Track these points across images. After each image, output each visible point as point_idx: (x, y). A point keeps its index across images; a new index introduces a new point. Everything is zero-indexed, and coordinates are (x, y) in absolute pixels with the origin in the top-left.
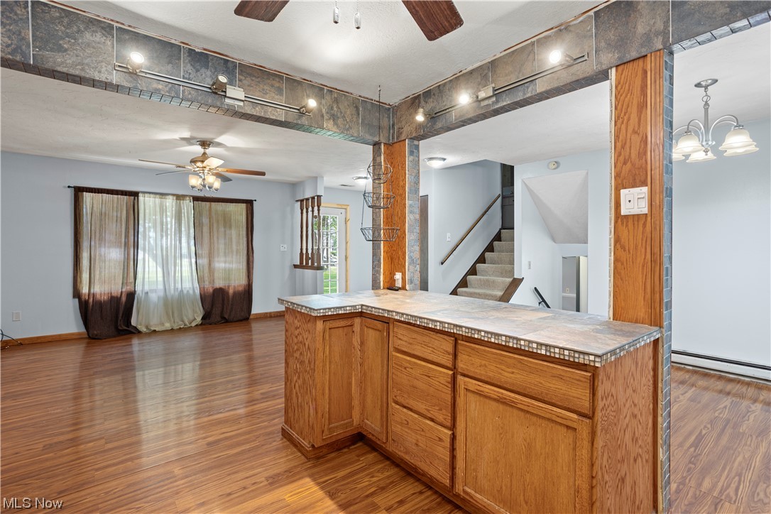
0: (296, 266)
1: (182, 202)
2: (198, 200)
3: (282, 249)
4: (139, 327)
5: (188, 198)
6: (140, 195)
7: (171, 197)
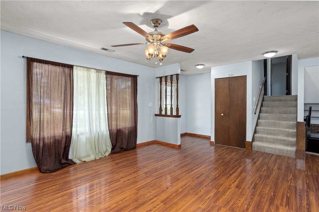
0: (156, 115)
1: (100, 74)
2: (108, 74)
3: (150, 105)
4: (74, 160)
5: (103, 72)
6: (74, 67)
7: (93, 70)
